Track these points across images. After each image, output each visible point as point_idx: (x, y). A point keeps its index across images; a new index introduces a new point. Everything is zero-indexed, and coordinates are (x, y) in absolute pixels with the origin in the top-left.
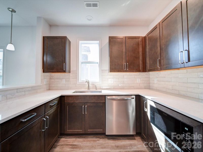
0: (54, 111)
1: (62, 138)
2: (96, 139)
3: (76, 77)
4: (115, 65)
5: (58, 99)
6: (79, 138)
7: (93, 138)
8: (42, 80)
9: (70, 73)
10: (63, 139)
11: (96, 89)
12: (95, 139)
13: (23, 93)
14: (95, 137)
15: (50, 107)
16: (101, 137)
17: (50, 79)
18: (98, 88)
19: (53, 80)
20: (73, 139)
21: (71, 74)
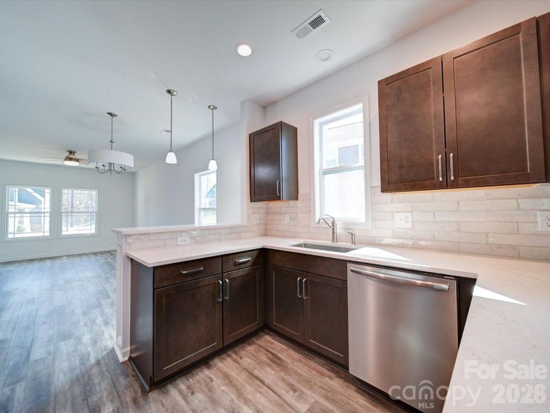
0: (244, 274)
1: (268, 334)
2: (328, 372)
3: (310, 210)
4: (401, 167)
5: (255, 254)
6: (294, 349)
7: (322, 366)
8: (249, 215)
9: (296, 201)
10: (268, 337)
11: (354, 243)
12: (325, 370)
13: (217, 236)
14: (328, 367)
15: (235, 265)
16: (343, 376)
17: (267, 213)
18: (357, 239)
19: (270, 217)
20: (283, 346)
21: (299, 203)
